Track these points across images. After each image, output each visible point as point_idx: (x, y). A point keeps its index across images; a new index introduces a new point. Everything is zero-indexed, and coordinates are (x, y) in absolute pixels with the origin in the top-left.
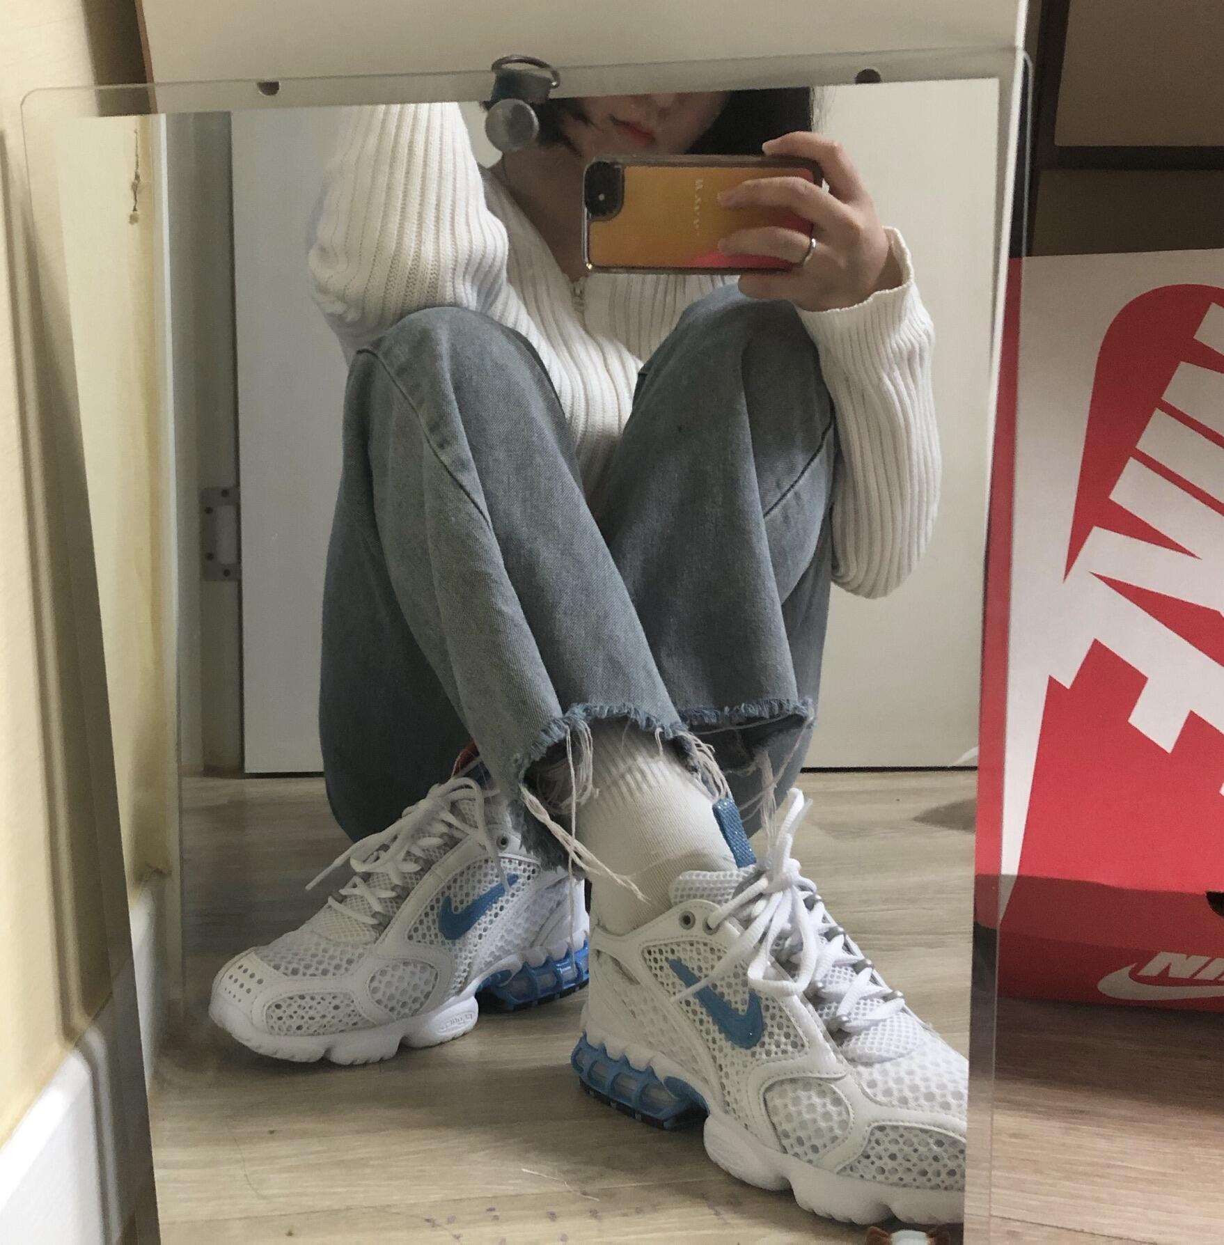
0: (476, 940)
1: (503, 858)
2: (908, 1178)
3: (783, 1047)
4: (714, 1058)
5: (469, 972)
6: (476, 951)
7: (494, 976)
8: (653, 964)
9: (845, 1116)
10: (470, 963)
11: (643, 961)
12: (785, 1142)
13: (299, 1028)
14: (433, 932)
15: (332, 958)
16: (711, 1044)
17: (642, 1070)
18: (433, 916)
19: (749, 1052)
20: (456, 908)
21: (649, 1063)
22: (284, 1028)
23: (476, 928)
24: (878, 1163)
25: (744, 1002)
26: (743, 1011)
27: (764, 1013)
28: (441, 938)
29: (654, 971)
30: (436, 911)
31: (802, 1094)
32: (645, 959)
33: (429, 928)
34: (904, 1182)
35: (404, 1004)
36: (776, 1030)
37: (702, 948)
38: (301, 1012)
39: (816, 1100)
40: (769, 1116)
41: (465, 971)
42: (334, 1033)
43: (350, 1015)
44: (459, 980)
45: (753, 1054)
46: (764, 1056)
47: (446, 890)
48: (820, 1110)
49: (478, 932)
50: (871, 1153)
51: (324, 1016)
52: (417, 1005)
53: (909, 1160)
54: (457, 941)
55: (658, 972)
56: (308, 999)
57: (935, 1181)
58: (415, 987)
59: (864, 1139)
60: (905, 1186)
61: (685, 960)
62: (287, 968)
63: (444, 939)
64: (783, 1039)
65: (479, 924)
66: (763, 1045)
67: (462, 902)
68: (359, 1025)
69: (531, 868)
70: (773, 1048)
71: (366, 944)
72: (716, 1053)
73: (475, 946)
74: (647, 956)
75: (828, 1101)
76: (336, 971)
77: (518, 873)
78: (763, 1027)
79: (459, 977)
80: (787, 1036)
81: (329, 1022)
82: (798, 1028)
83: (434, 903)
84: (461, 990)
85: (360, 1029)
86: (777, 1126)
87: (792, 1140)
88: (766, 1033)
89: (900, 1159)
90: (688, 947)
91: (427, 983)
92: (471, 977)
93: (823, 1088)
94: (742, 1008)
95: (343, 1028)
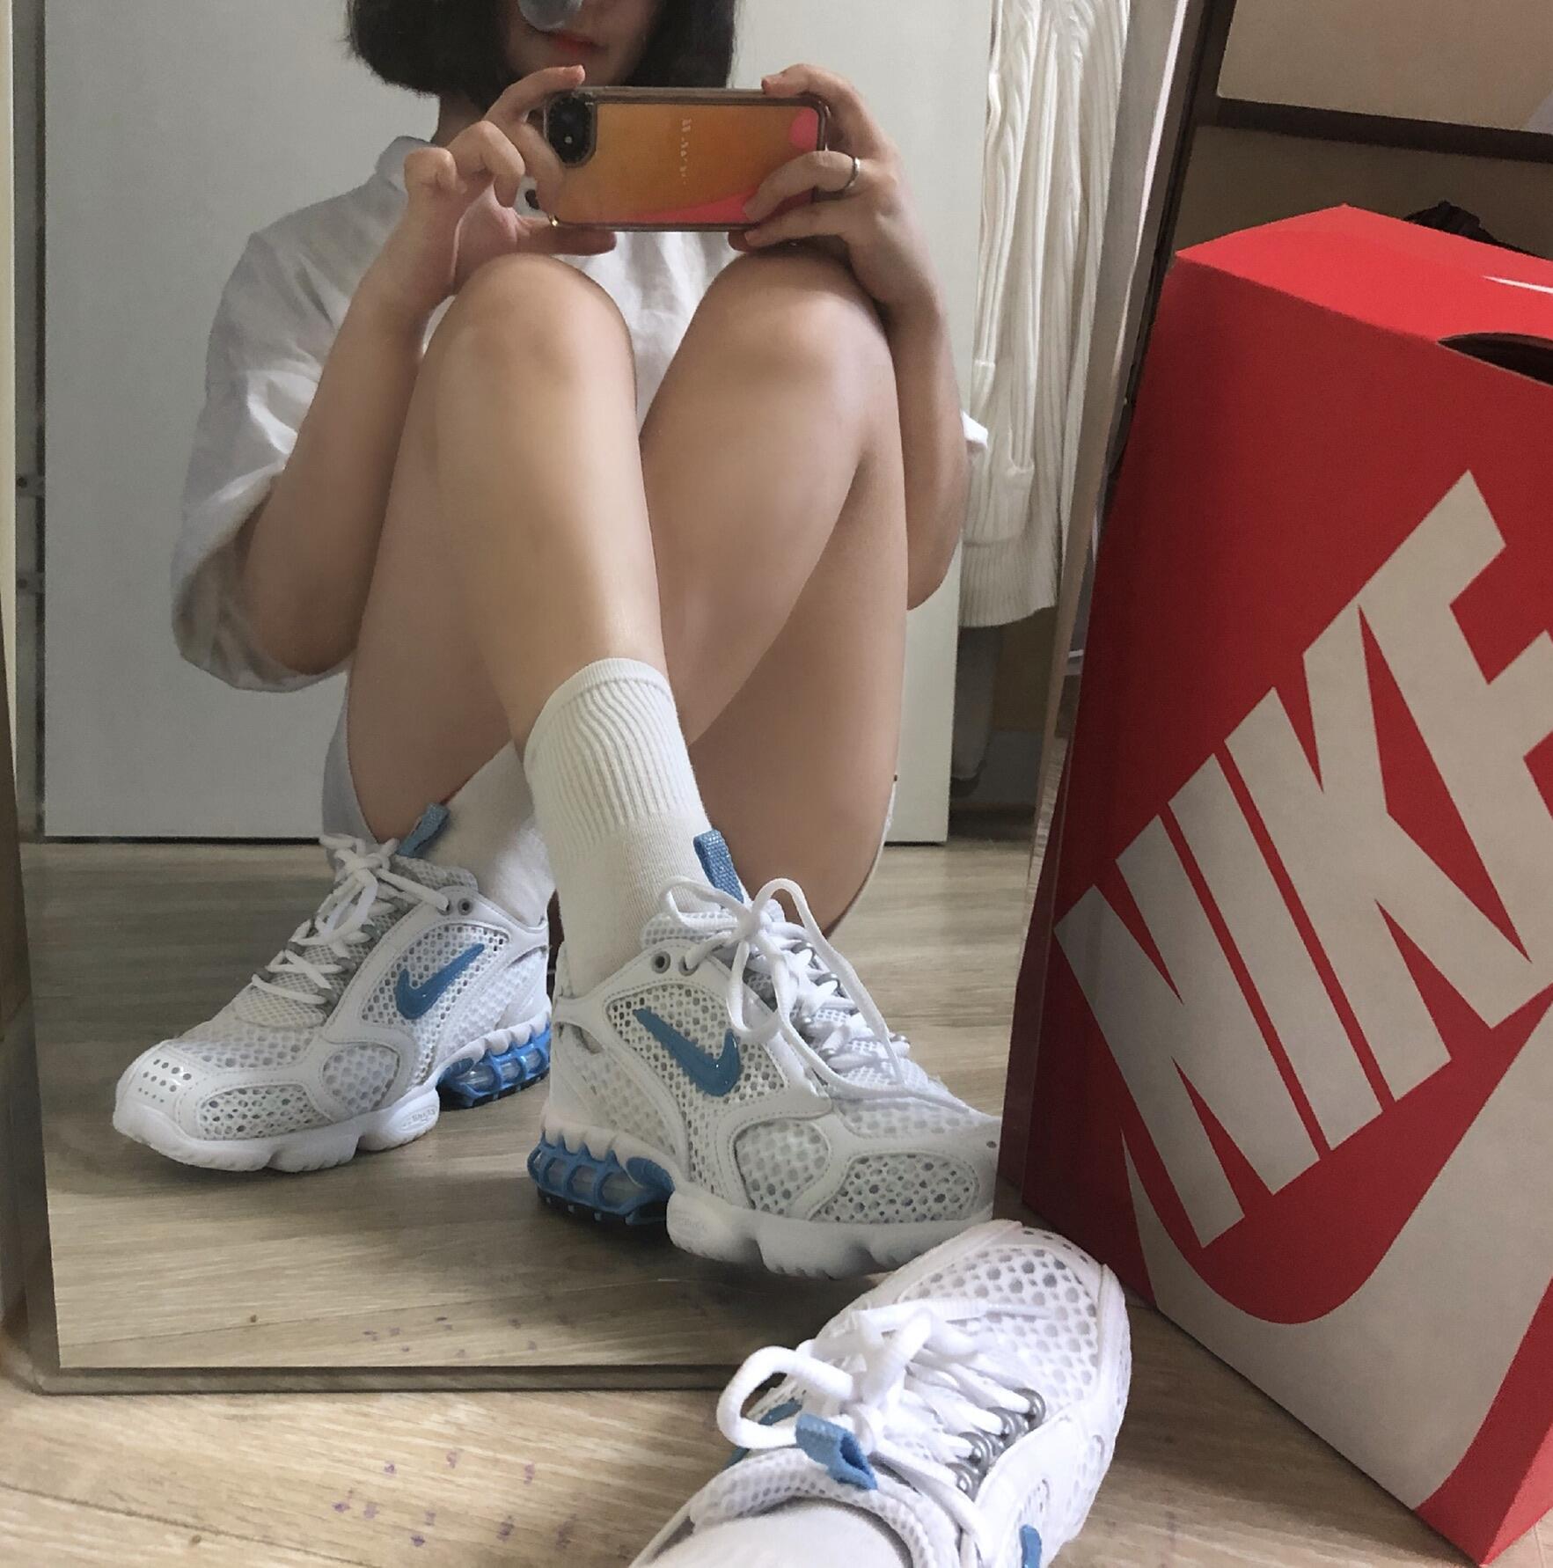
0: (437, 1020)
1: (466, 925)
2: (889, 1211)
3: (759, 1089)
4: (684, 1114)
5: (433, 1058)
6: (439, 1032)
7: (455, 1065)
8: (618, 1021)
9: (822, 1153)
10: (433, 1048)
11: (607, 1020)
12: (755, 1196)
13: (241, 1129)
14: (391, 1010)
15: (273, 1046)
16: (681, 1099)
17: (603, 1159)
18: (389, 991)
19: (721, 1099)
20: (415, 984)
21: (610, 1147)
22: (223, 1129)
23: (437, 1006)
24: (857, 1199)
25: (719, 1047)
26: (718, 1054)
27: (741, 1055)
28: (400, 1017)
29: (619, 1028)
30: (391, 987)
31: (776, 1136)
32: (609, 1017)
33: (386, 1006)
34: (885, 1216)
35: (364, 1096)
36: (753, 1071)
37: (676, 991)
38: (241, 1109)
39: (792, 1140)
40: (739, 1167)
41: (427, 1056)
42: (282, 1134)
43: (302, 1111)
44: (422, 1067)
45: (726, 1101)
46: (738, 1100)
47: (401, 961)
48: (795, 1149)
49: (440, 1012)
50: (850, 1189)
51: (270, 1114)
52: (378, 1097)
53: (891, 1191)
54: (418, 1020)
55: (624, 1029)
56: (250, 1093)
57: (921, 1209)
58: (377, 1074)
59: (842, 1175)
60: (886, 1221)
61: (655, 1008)
62: (219, 1060)
63: (402, 1018)
64: (760, 1080)
65: (441, 1002)
66: (738, 1089)
67: (421, 977)
68: (316, 1121)
69: (498, 938)
70: (749, 1091)
71: (311, 1027)
72: (687, 1109)
73: (438, 1026)
74: (612, 1012)
75: (805, 1139)
76: (280, 1060)
77: (484, 942)
78: (740, 1068)
79: (422, 1063)
80: (765, 1077)
81: (277, 1120)
82: (777, 1067)
83: (389, 977)
84: (422, 1082)
85: (316, 1127)
86: (746, 1176)
87: (763, 1191)
88: (743, 1076)
89: (882, 1191)
90: (660, 993)
91: (388, 1068)
92: (435, 1063)
93: (801, 1127)
94: (717, 1052)
95: (293, 1127)
